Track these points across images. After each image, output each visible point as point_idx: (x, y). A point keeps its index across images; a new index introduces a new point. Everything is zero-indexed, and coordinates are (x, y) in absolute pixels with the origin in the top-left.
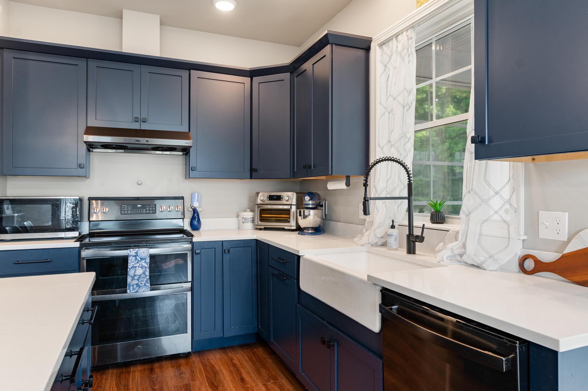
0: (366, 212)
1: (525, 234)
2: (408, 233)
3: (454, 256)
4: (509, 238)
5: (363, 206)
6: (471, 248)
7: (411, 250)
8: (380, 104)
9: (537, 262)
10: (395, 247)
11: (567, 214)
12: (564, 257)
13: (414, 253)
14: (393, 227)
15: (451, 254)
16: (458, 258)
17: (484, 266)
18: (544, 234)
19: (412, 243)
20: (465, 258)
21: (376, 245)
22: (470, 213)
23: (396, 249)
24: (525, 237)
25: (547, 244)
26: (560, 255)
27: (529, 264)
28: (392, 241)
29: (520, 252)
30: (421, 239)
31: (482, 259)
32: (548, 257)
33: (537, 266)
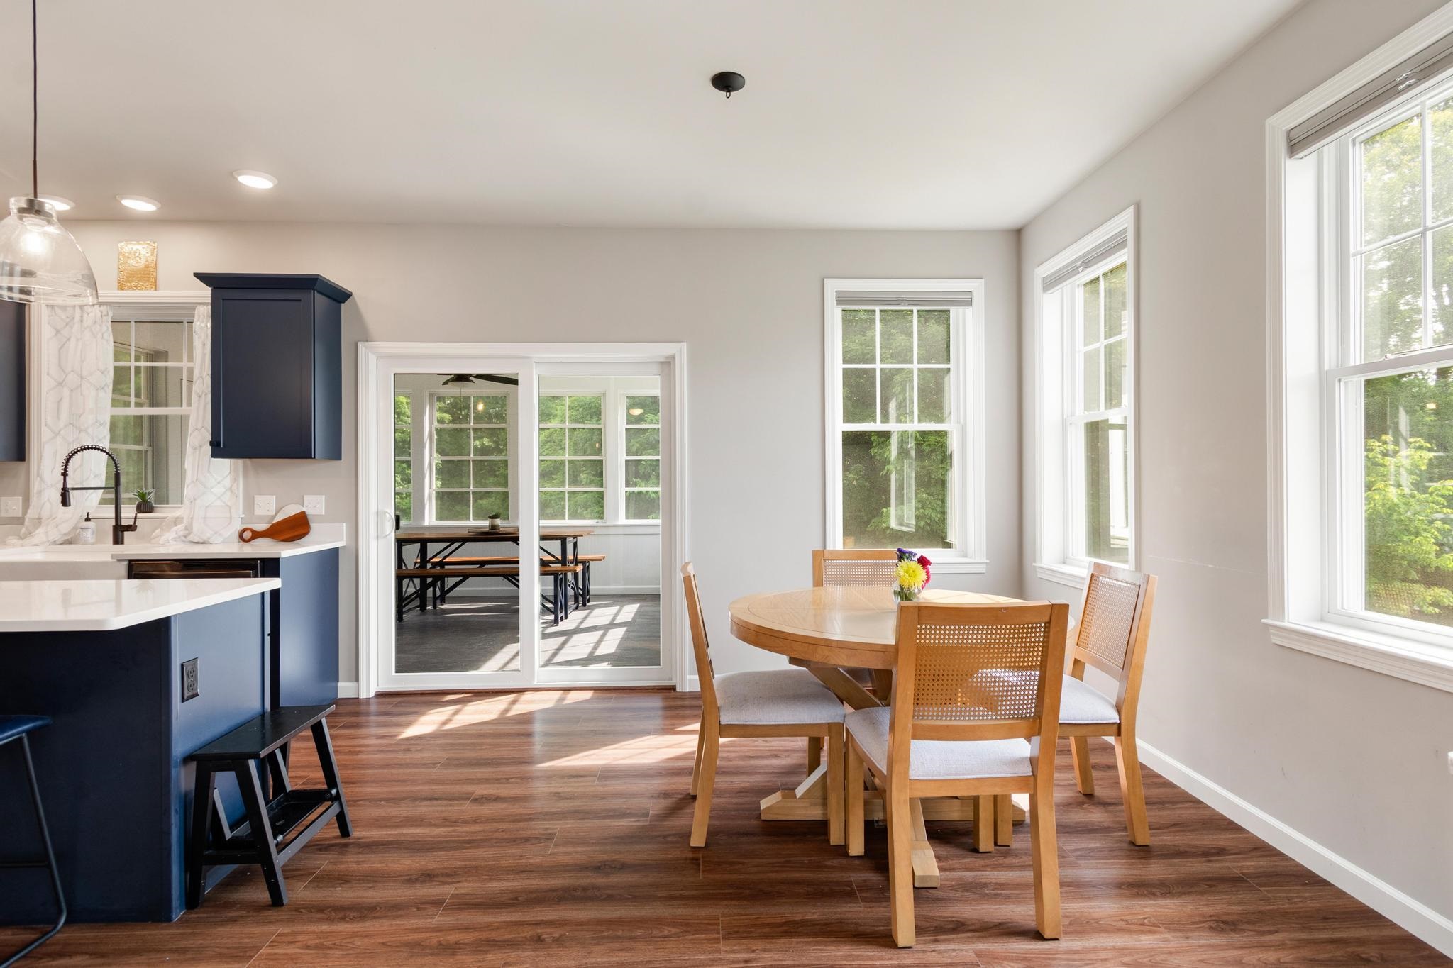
0: (65, 502)
1: (243, 514)
2: (114, 524)
3: (180, 537)
4: (231, 518)
5: (61, 497)
6: (196, 527)
7: (118, 540)
8: (48, 374)
9: (254, 532)
10: (93, 540)
11: (274, 497)
12: (273, 526)
13: (122, 543)
14: (88, 519)
15: (176, 536)
16: (183, 538)
17: (211, 541)
18: (258, 512)
19: (120, 533)
20: (191, 537)
21: (54, 543)
22: (195, 499)
23: (93, 544)
24: (243, 516)
25: (261, 518)
26: (270, 525)
27: (247, 535)
28: (89, 535)
29: (240, 527)
30: (131, 528)
31: (208, 535)
32: (261, 527)
33: (256, 535)
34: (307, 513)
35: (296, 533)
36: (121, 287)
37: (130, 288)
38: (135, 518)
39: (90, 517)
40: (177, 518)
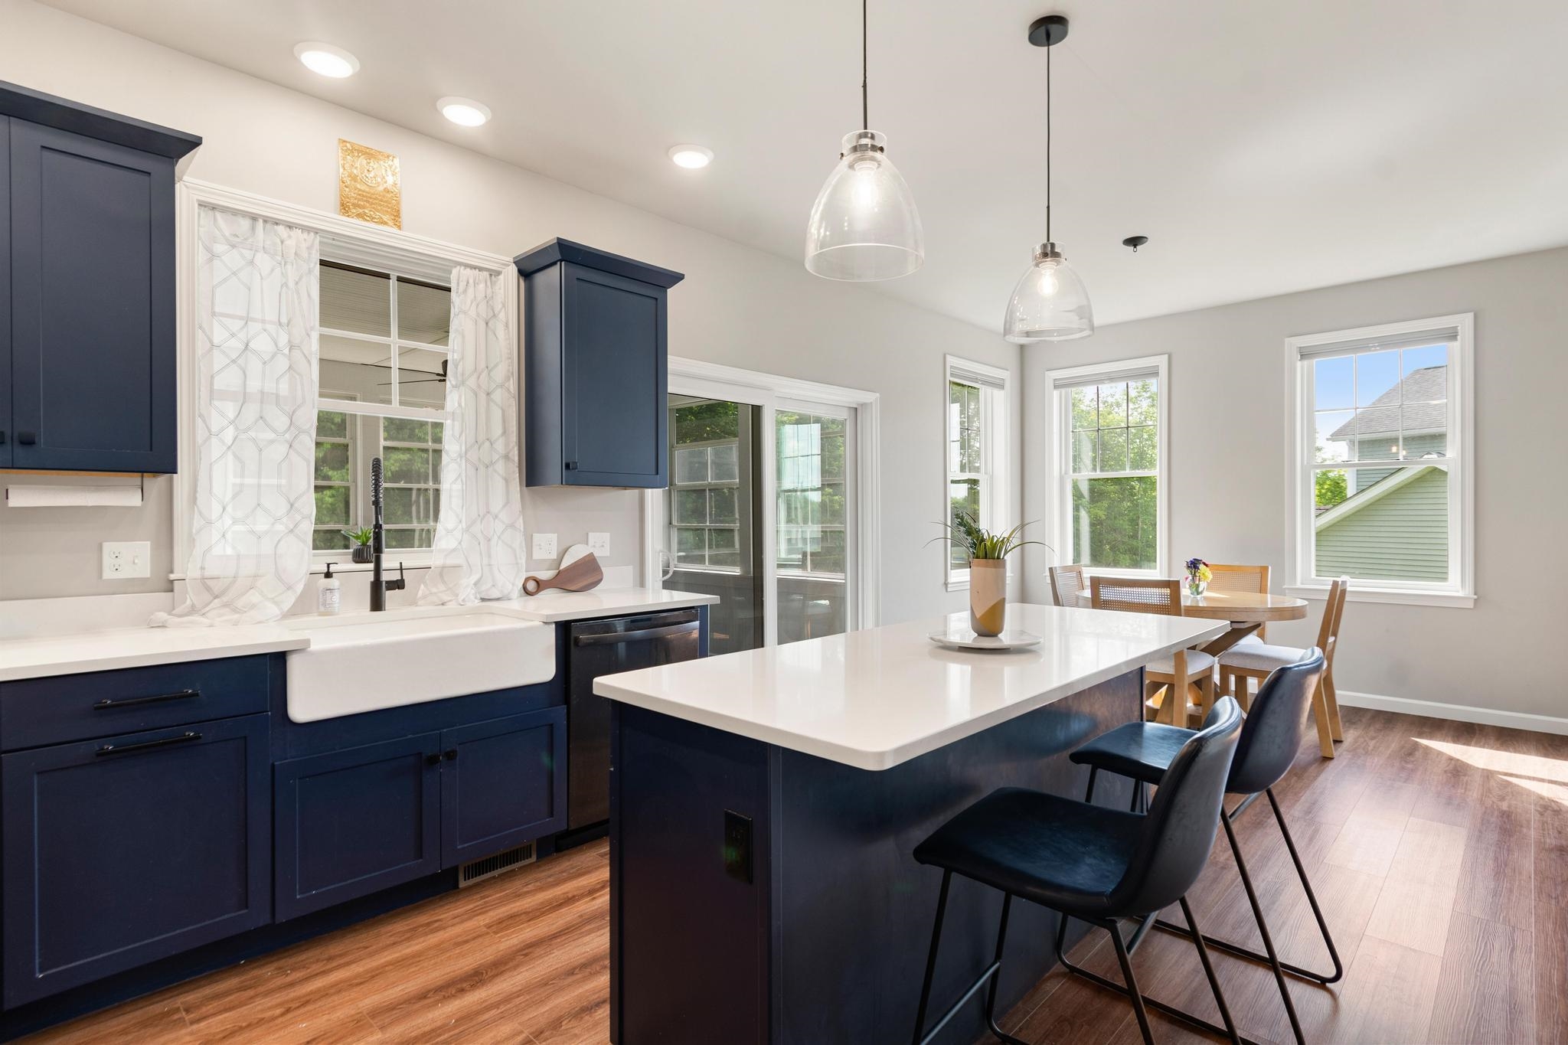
1: (524, 558)
2: (372, 579)
7: (377, 604)
9: (537, 582)
10: (341, 608)
11: (554, 535)
12: (561, 572)
13: (384, 608)
14: (328, 575)
18: (540, 556)
19: (383, 593)
24: (525, 561)
25: (544, 563)
26: (557, 571)
27: (531, 586)
30: (399, 585)
32: (545, 575)
33: (540, 585)
34: (595, 555)
35: (590, 581)
36: (344, 208)
37: (359, 216)
38: (401, 569)
39: (333, 568)
40: (443, 567)
